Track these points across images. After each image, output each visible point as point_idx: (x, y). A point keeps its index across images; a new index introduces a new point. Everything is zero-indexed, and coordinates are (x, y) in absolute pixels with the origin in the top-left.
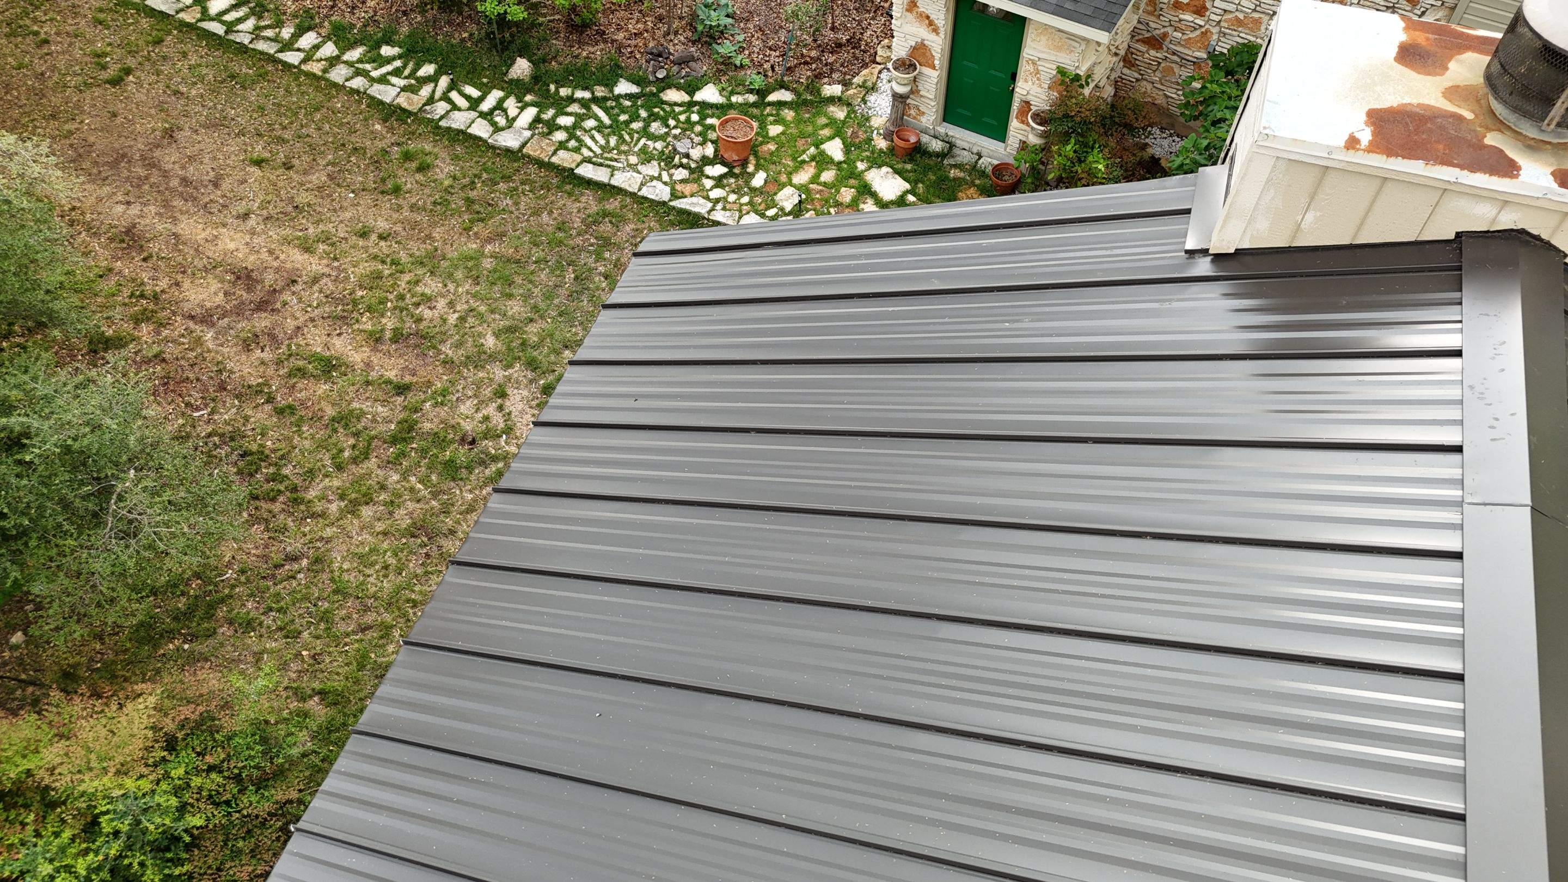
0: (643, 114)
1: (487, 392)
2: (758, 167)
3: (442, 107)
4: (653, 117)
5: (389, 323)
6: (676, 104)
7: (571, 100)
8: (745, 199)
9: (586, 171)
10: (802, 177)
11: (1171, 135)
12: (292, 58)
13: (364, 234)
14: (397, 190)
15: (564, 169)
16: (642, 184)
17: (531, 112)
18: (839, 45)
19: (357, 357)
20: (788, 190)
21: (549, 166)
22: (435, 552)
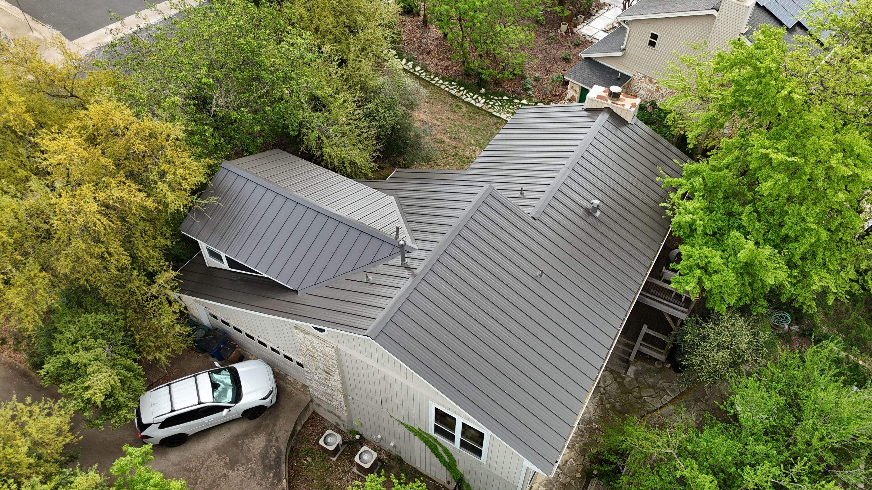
0: (509, 104)
3: (464, 97)
4: (511, 105)
5: (453, 136)
6: (516, 103)
7: (493, 99)
9: (495, 113)
12: (433, 82)
13: (448, 119)
14: (455, 112)
15: (490, 113)
17: (484, 100)
18: (556, 95)
19: (447, 141)
21: (487, 112)
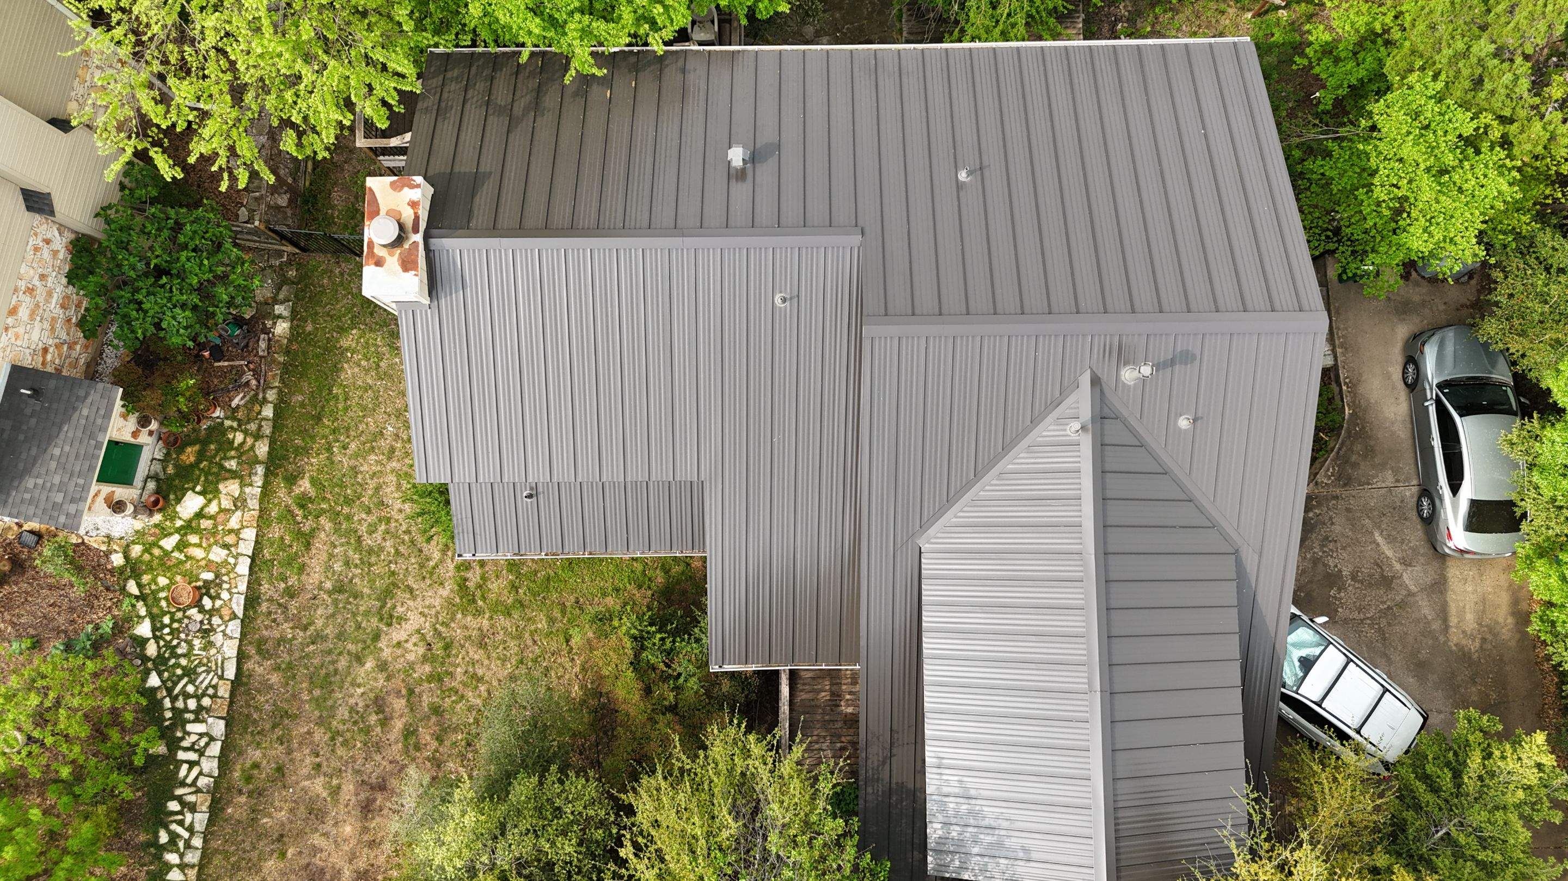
0: (173, 661)
1: (399, 652)
2: (198, 580)
3: (203, 782)
4: (174, 655)
6: (158, 646)
7: (174, 708)
8: (225, 578)
9: (230, 673)
10: (198, 553)
11: (102, 359)
13: (317, 766)
14: (278, 769)
15: (232, 687)
16: (231, 638)
17: (190, 727)
19: (399, 724)
20: (212, 557)
21: (232, 696)
22: (492, 631)
